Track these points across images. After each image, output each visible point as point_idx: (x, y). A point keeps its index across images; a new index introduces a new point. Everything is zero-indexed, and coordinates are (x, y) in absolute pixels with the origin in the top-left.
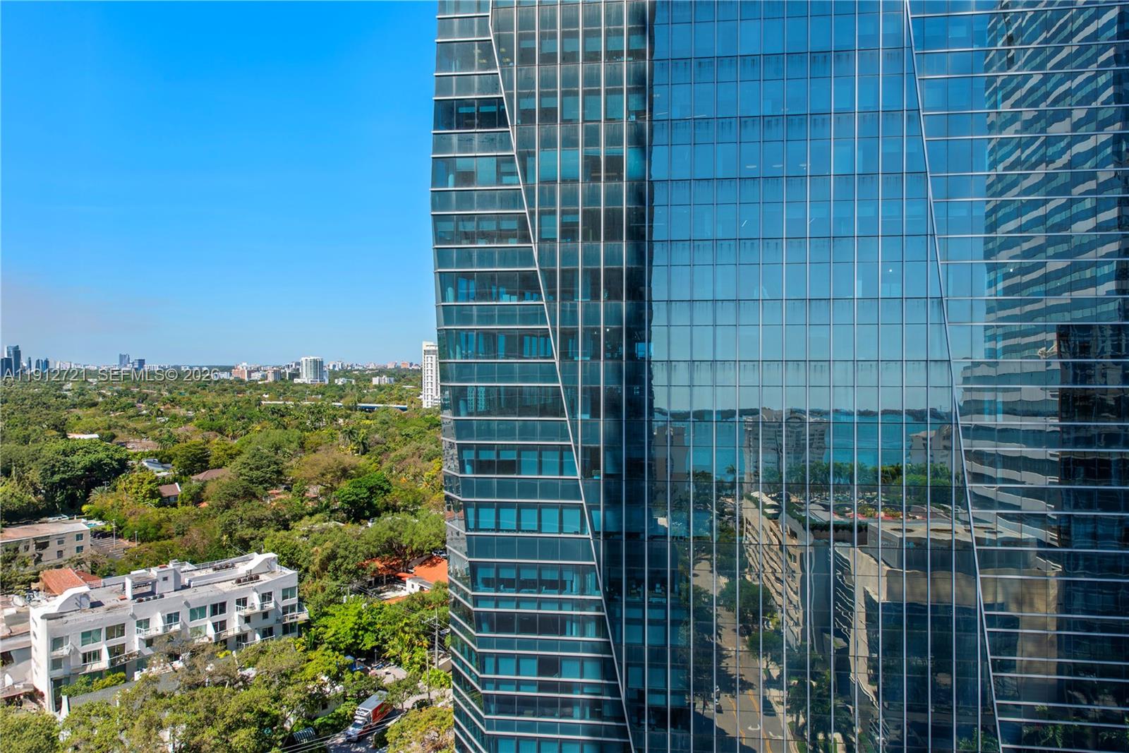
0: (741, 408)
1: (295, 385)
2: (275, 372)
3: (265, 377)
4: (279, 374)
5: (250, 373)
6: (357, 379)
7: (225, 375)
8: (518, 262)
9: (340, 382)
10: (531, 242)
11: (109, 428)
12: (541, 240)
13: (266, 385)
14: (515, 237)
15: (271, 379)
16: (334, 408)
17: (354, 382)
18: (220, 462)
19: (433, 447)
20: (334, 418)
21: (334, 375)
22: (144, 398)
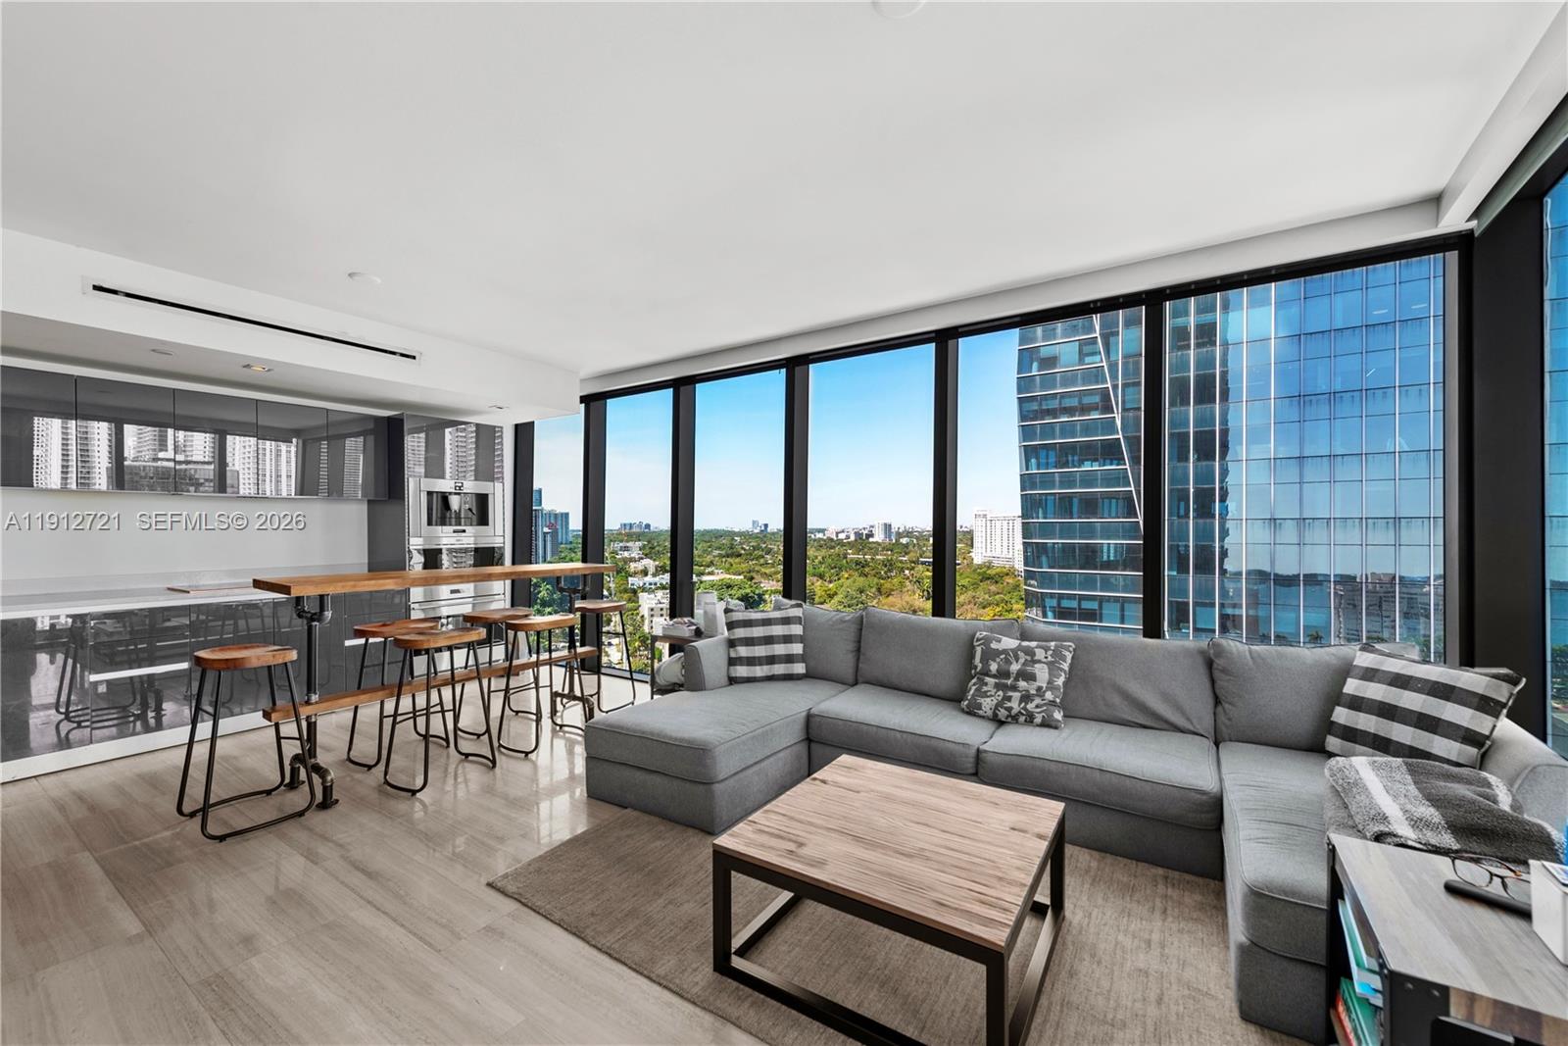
0: (1338, 572)
1: (870, 543)
2: (855, 533)
3: (848, 537)
4: (858, 535)
5: (837, 533)
6: (917, 538)
7: (820, 535)
8: (1099, 432)
9: (904, 541)
10: (1113, 413)
11: (750, 572)
12: (1124, 410)
13: (849, 543)
14: (1096, 409)
15: (852, 538)
16: (901, 562)
17: (915, 541)
18: (822, 600)
19: (987, 596)
20: (902, 570)
21: (899, 535)
22: (768, 553)
